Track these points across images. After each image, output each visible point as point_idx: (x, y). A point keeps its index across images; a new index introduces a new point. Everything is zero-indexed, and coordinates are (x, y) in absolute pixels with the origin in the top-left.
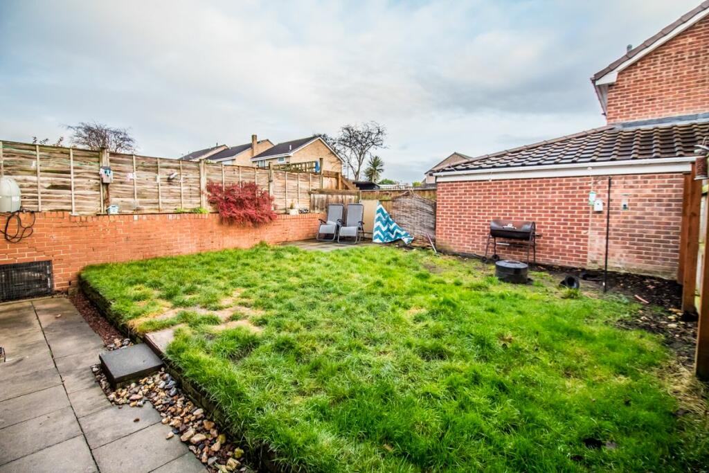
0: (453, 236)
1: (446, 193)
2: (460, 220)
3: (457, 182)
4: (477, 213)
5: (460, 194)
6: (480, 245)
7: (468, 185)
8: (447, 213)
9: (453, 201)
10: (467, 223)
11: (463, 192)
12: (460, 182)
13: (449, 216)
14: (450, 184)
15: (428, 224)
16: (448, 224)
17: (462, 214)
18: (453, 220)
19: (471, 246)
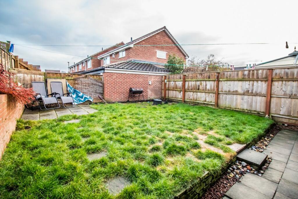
0: (112, 95)
1: (108, 77)
2: (115, 89)
3: (113, 73)
4: (121, 85)
5: (114, 78)
6: (122, 97)
7: (117, 74)
8: (109, 86)
9: (112, 81)
10: (117, 90)
11: (115, 77)
12: (114, 73)
13: (110, 87)
14: (110, 73)
15: (99, 91)
16: (110, 91)
17: (115, 86)
18: (112, 89)
19: (119, 98)
